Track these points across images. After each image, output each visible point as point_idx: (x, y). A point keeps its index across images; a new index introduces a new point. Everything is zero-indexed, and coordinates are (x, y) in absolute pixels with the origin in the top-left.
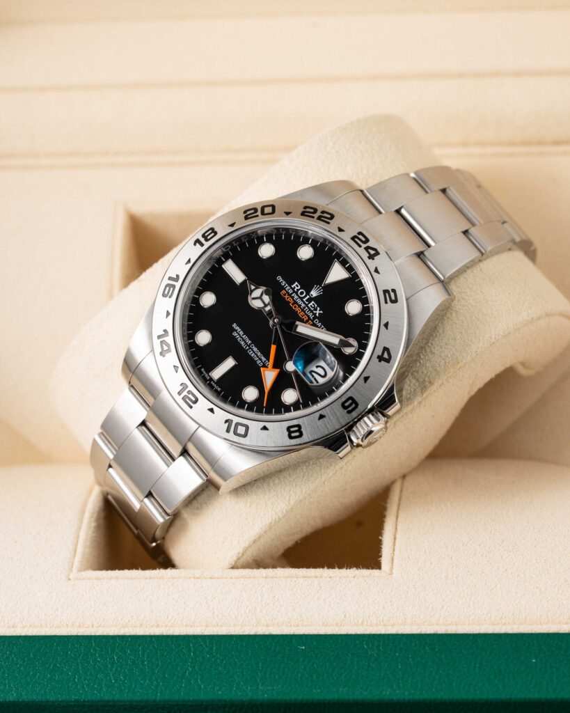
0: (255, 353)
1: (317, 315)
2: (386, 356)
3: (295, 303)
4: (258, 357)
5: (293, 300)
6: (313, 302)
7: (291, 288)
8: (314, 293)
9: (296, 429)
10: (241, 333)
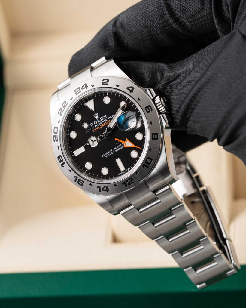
0: (117, 149)
1: (106, 117)
2: (131, 89)
3: (99, 126)
4: (119, 148)
5: (97, 127)
6: (101, 118)
7: (92, 127)
8: (97, 117)
9: (153, 135)
10: (107, 153)
